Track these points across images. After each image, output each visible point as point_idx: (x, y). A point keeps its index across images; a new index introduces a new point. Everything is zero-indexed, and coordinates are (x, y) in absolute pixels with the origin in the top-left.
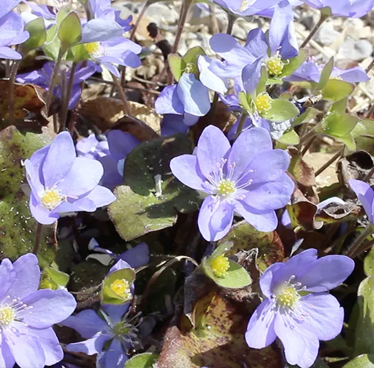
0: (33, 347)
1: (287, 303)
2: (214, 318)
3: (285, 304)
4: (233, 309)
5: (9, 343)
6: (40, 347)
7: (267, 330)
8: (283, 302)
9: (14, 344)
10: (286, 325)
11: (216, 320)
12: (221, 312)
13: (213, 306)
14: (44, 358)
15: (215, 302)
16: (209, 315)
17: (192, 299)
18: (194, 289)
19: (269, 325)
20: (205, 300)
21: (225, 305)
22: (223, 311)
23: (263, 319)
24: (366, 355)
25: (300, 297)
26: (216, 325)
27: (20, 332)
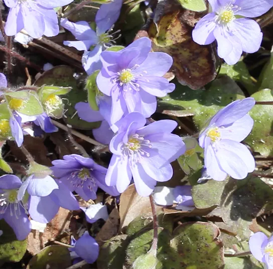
0: (39, 21)
1: (226, 19)
2: (172, 34)
3: (224, 19)
4: (186, 31)
5: (23, 14)
6: (43, 22)
7: (208, 34)
8: (223, 18)
9: (26, 15)
10: (222, 34)
11: (172, 36)
12: (177, 32)
13: (173, 26)
14: (44, 30)
15: (175, 23)
16: (169, 31)
17: (161, 14)
18: (163, 7)
19: (210, 32)
20: (169, 18)
21: (181, 27)
22: (179, 31)
23: (207, 26)
24: (270, 90)
25: (235, 19)
26: (172, 39)
27: (33, 8)
